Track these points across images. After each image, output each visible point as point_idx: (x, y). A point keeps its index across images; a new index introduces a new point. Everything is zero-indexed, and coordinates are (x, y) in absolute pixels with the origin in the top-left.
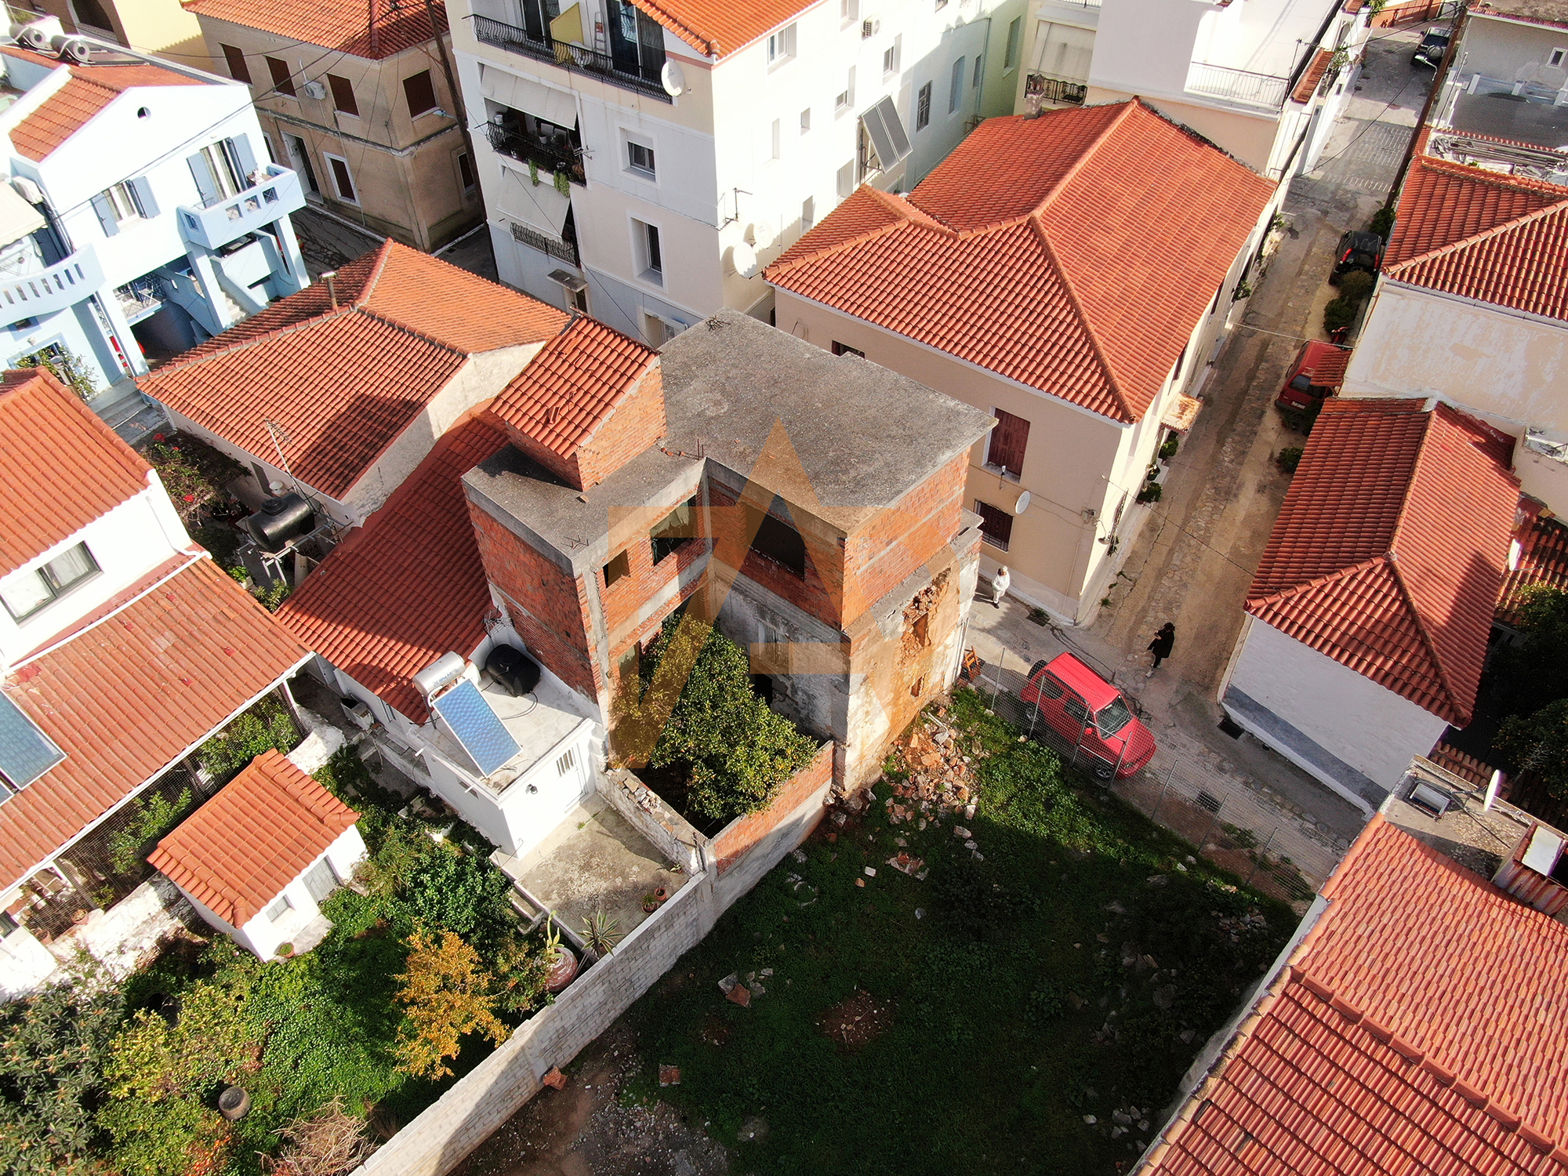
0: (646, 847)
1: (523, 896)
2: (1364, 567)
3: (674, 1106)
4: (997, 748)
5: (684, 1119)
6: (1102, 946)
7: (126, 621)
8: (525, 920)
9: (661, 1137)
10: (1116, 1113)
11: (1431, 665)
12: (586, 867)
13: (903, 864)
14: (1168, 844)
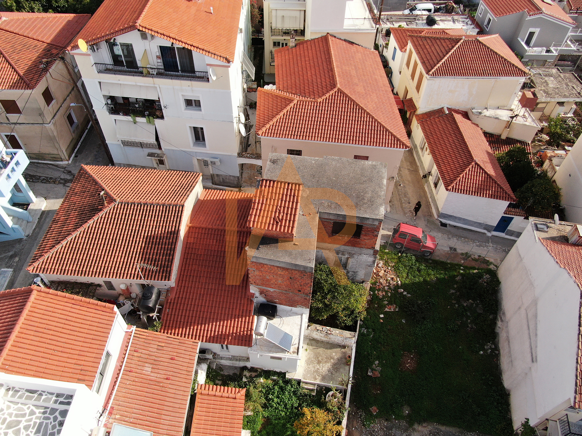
0: (332, 346)
1: (306, 383)
2: (470, 166)
3: (381, 418)
4: (395, 260)
5: (387, 420)
6: (456, 303)
7: (129, 369)
8: (312, 390)
9: (385, 429)
10: (485, 347)
11: (500, 188)
12: (319, 362)
13: (390, 309)
14: (455, 267)
